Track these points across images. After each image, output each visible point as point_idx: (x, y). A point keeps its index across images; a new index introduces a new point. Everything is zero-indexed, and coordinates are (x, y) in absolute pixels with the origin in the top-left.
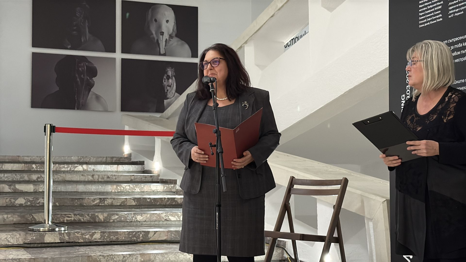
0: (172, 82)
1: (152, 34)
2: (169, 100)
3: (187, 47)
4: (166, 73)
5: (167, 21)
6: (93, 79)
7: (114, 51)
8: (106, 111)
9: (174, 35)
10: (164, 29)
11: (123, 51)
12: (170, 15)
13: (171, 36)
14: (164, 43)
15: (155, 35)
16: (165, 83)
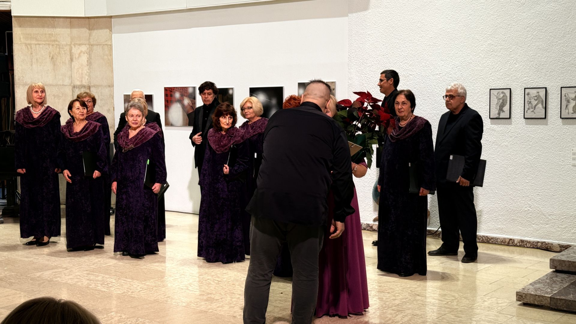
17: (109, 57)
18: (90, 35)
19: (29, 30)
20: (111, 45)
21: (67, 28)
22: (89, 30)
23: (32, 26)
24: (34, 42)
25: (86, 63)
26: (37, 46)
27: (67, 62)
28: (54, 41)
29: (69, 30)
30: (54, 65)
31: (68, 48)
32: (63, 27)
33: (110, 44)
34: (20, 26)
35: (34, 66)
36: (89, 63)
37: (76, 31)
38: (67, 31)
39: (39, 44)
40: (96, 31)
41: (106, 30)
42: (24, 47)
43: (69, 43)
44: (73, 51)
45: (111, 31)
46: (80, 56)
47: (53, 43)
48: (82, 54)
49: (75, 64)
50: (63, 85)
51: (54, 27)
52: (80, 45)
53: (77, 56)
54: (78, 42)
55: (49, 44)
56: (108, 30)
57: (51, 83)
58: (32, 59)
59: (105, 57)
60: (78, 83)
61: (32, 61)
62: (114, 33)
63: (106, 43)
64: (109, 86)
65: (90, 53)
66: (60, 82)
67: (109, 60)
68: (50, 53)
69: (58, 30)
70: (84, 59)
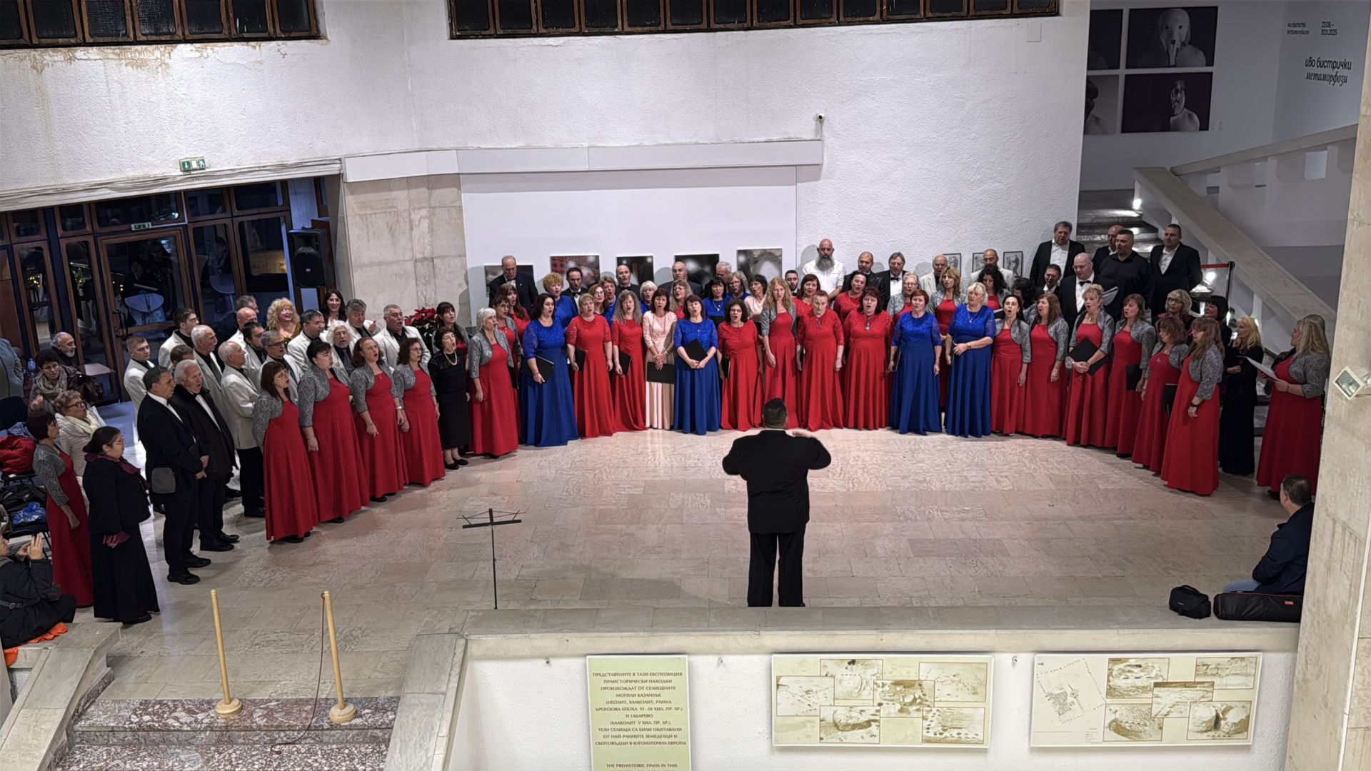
0: (1181, 96)
1: (1162, 43)
2: (1175, 117)
3: (1201, 54)
4: (1175, 86)
5: (1180, 27)
6: (1094, 100)
7: (1118, 67)
8: (1105, 132)
9: (1187, 42)
10: (1176, 37)
11: (1128, 67)
12: (1184, 20)
13: (1183, 44)
14: (1175, 53)
15: (1165, 45)
16: (1173, 99)
17: (459, 222)
18: (430, 195)
19: (362, 198)
20: (460, 207)
21: (405, 189)
22: (429, 189)
23: (366, 192)
24: (370, 212)
25: (427, 230)
26: (373, 216)
27: (407, 232)
28: (391, 207)
29: (406, 191)
30: (393, 237)
31: (406, 214)
32: (399, 189)
33: (458, 204)
34: (352, 194)
35: (371, 241)
36: (431, 230)
37: (413, 192)
38: (404, 193)
39: (375, 214)
40: (437, 191)
41: (453, 189)
42: (358, 218)
43: (407, 208)
44: (413, 216)
45: (459, 189)
46: (420, 222)
47: (389, 210)
48: (422, 220)
49: (416, 233)
50: (404, 261)
51: (390, 190)
52: (419, 209)
53: (417, 223)
54: (417, 206)
55: (385, 212)
56: (455, 189)
57: (391, 259)
58: (368, 233)
59: (453, 221)
60: (419, 256)
61: (368, 237)
62: (464, 192)
63: (453, 204)
64: (460, 256)
65: (430, 217)
66: (401, 258)
67: (458, 224)
68: (388, 223)
69: (395, 194)
70: (425, 224)
